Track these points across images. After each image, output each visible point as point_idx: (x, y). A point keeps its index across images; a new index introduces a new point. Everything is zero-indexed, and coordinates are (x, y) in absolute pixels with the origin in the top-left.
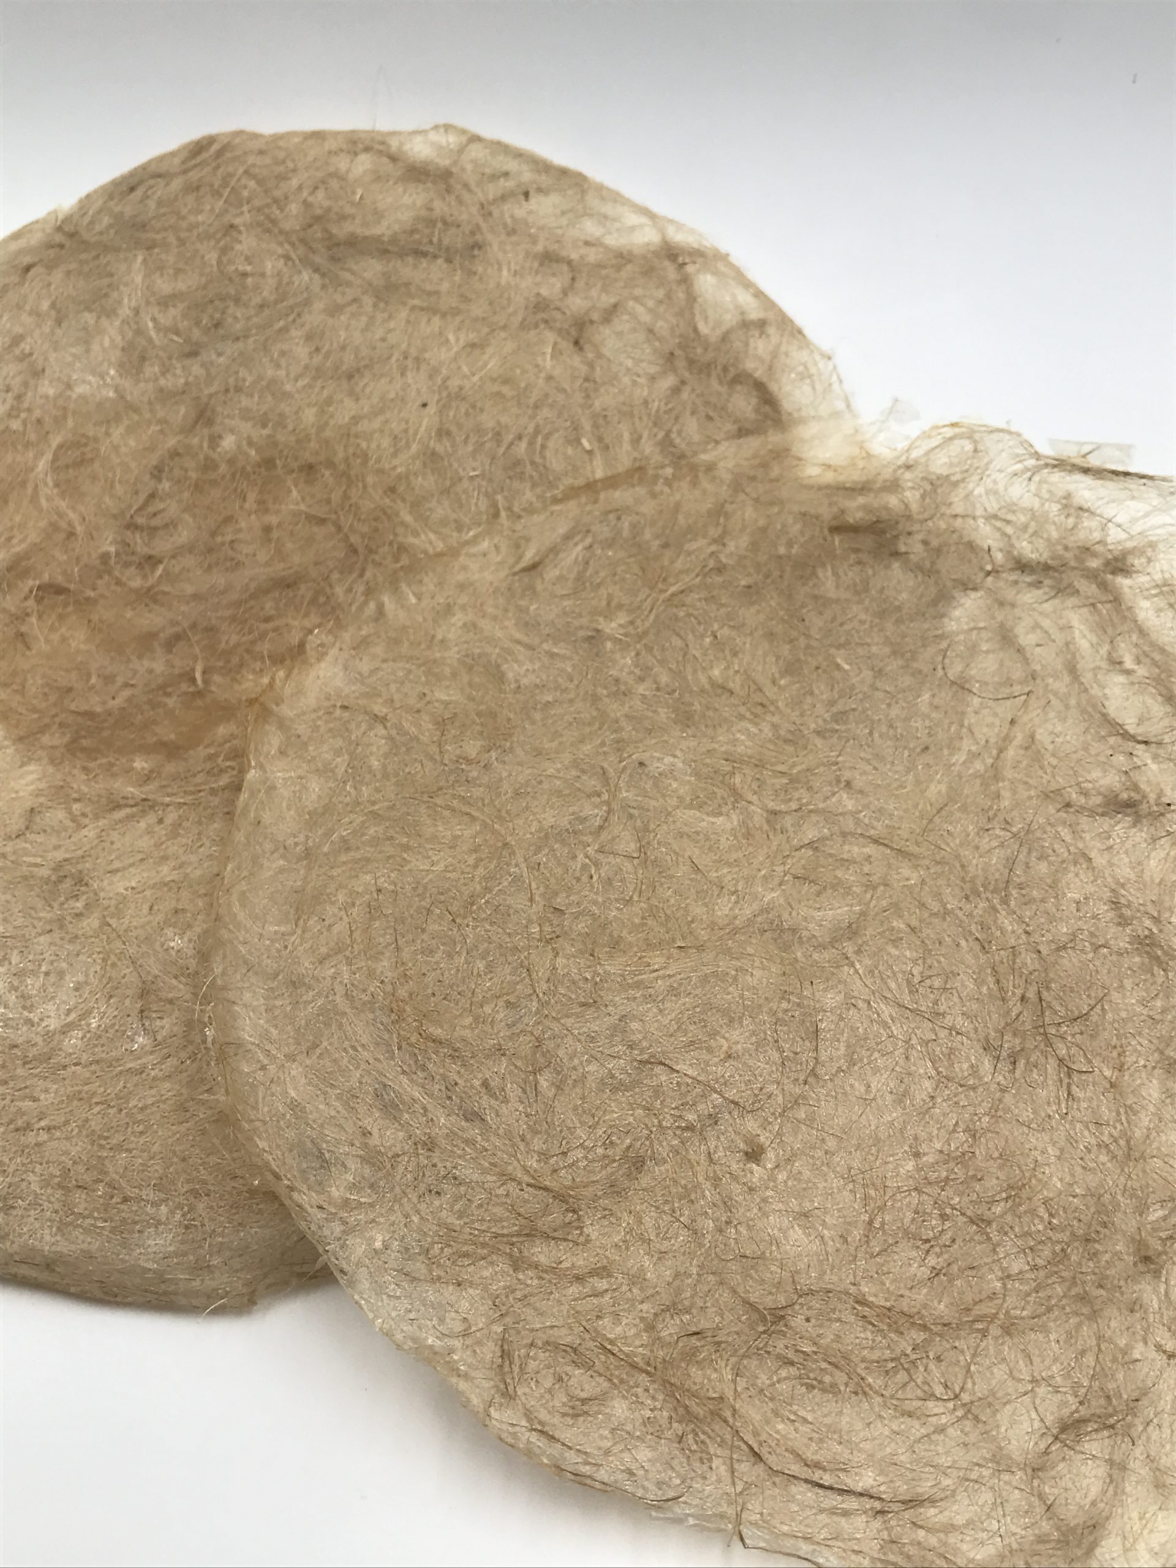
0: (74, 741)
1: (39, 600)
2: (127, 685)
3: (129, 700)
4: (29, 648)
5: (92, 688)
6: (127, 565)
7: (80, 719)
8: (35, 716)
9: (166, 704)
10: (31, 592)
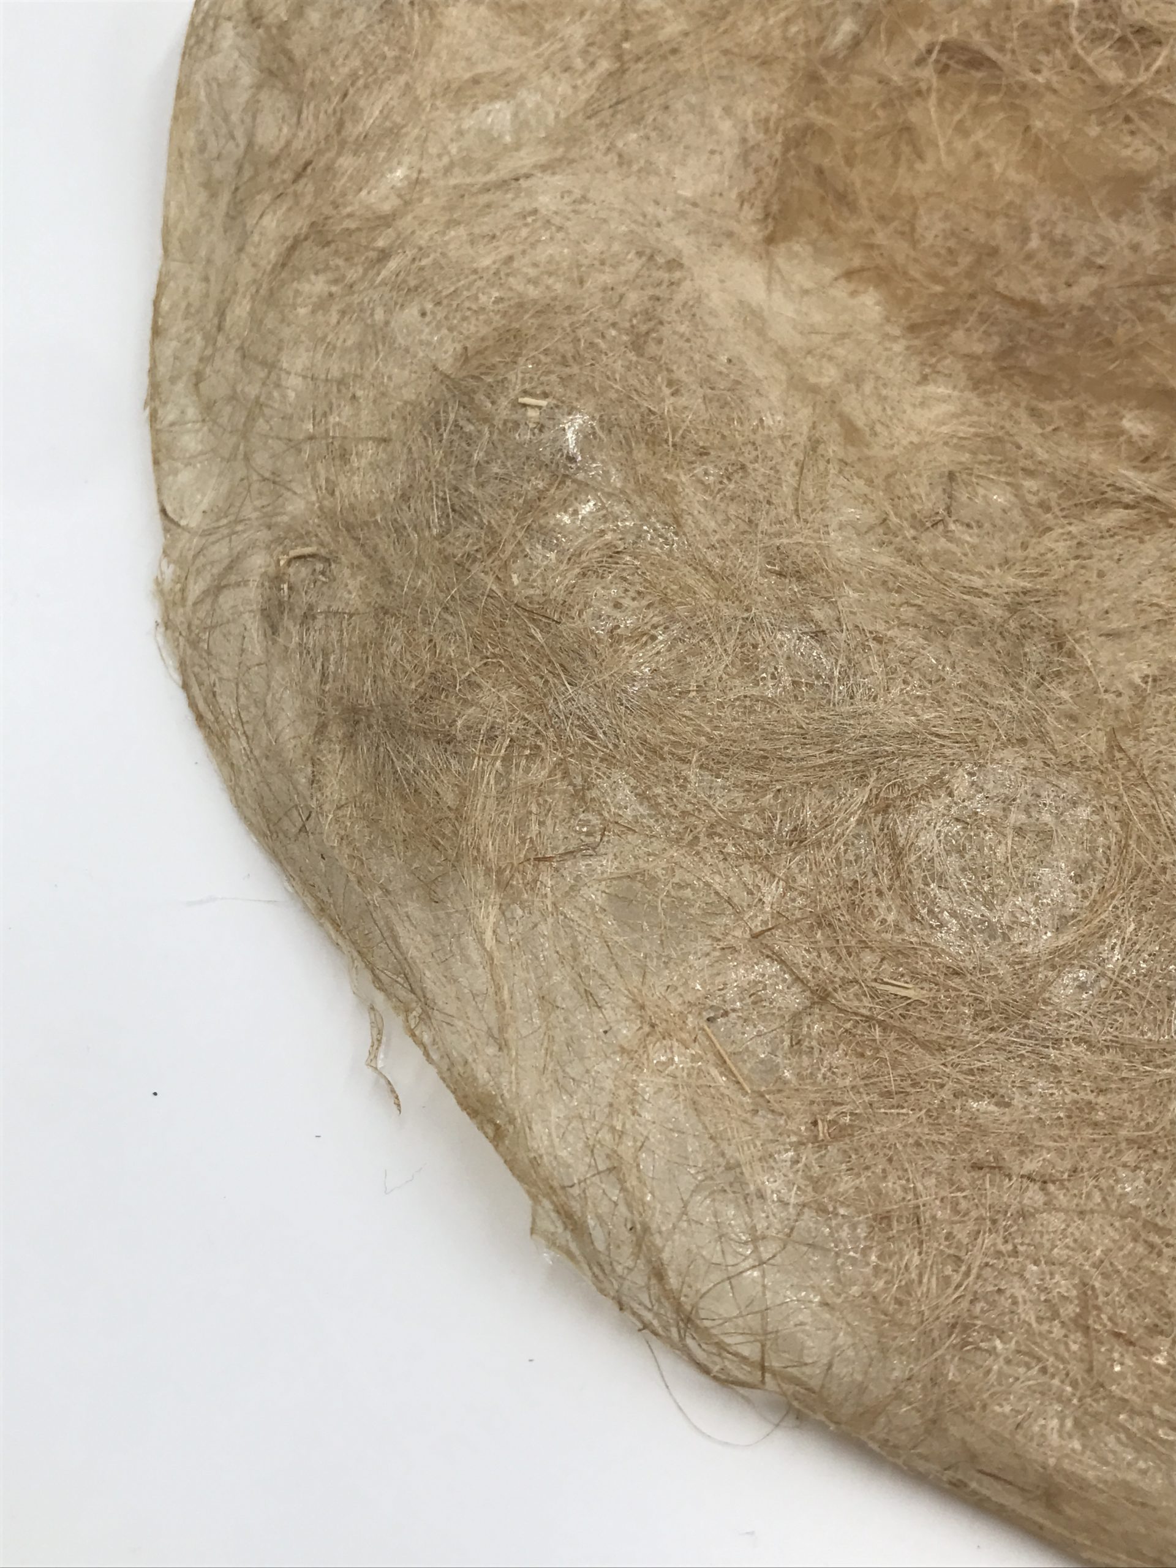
0: (1005, 353)
1: (943, 70)
2: (1089, 265)
3: (1098, 294)
4: (921, 157)
5: (1029, 257)
6: (1098, 37)
7: (1013, 312)
8: (938, 288)
9: (1162, 317)
10: (929, 52)
